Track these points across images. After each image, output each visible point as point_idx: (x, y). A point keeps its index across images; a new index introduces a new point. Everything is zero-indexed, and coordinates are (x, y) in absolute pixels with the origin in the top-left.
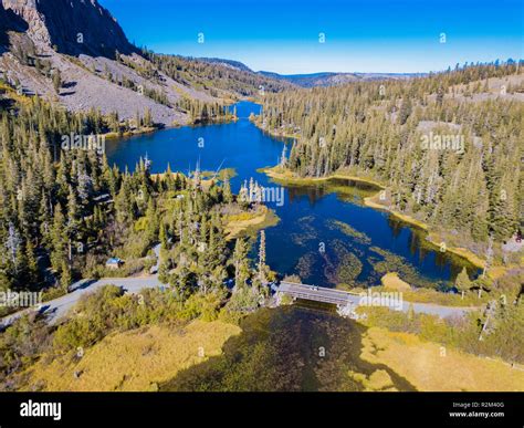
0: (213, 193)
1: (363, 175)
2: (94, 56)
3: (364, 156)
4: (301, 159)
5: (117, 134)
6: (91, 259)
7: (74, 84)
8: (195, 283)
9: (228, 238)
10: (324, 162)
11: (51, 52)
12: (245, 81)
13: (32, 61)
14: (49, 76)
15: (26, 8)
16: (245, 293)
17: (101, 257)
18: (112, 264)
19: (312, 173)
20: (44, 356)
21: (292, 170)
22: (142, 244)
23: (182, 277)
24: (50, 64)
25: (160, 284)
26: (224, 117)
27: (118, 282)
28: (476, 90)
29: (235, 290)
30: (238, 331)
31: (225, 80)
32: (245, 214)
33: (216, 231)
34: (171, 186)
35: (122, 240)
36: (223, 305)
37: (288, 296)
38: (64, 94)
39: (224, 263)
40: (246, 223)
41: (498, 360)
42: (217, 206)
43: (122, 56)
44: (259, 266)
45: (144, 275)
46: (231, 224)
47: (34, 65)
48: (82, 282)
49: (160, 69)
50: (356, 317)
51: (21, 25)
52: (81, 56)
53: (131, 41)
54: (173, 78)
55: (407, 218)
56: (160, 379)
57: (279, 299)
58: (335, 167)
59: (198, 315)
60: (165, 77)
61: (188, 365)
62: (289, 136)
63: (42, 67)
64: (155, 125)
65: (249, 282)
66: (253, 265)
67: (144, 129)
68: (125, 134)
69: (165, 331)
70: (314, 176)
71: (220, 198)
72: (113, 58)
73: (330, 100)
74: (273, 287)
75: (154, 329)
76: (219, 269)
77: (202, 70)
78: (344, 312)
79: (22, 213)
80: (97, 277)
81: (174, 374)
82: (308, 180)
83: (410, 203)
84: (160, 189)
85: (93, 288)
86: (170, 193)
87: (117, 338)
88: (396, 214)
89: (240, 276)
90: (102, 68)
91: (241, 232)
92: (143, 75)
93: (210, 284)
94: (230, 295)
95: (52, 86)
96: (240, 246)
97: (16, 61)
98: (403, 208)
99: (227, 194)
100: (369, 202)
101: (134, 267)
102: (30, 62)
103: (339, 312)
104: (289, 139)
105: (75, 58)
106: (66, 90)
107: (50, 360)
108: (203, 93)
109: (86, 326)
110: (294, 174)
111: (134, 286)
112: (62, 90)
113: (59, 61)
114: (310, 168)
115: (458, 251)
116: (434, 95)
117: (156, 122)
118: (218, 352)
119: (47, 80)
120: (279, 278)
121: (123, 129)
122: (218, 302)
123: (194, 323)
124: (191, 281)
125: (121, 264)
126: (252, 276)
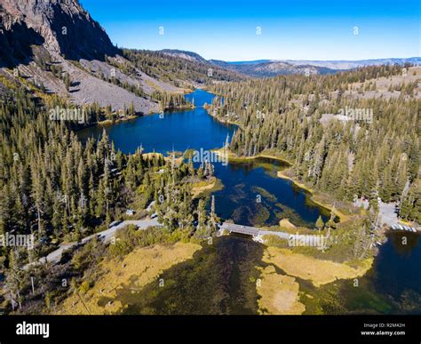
0: (183, 169)
1: (278, 155)
2: (90, 60)
3: (280, 142)
4: (239, 144)
5: (111, 121)
6: (118, 210)
7: (78, 83)
8: (177, 224)
9: (193, 197)
10: (253, 146)
11: (61, 59)
12: (199, 71)
13: (49, 67)
14: (61, 78)
15: (43, 27)
16: (204, 229)
17: (122, 209)
18: (130, 213)
19: (245, 153)
20: (105, 258)
21: (232, 152)
22: (144, 201)
23: (171, 220)
24: (61, 68)
25: (158, 224)
26: (185, 106)
27: (135, 223)
28: (367, 89)
29: (198, 227)
30: (200, 248)
31: (184, 71)
32: (202, 182)
33: (187, 194)
34: (155, 163)
35: (132, 199)
36: (192, 235)
37: (227, 231)
38: (72, 92)
39: (191, 212)
40: (203, 188)
41: (330, 262)
42: (185, 178)
43: (109, 58)
44: (211, 214)
45: (147, 219)
46: (194, 189)
47: (51, 71)
48: (114, 222)
49: (136, 66)
50: (262, 242)
51: (40, 40)
52: (81, 60)
53: (115, 45)
54: (146, 73)
55: (302, 186)
56: (164, 269)
57: (222, 232)
58: (261, 149)
59: (179, 240)
60: (140, 73)
61: (176, 263)
62: (232, 123)
63: (56, 72)
64: (136, 114)
65: (206, 223)
66: (208, 214)
67: (130, 117)
68: (117, 121)
69: (163, 248)
70: (247, 155)
71: (187, 173)
72: (103, 60)
73: (263, 93)
74: (219, 226)
75: (157, 246)
76: (190, 216)
77: (168, 65)
78: (256, 239)
79: (80, 184)
80: (122, 220)
81: (170, 266)
82: (243, 158)
83: (305, 176)
84: (149, 165)
85: (121, 226)
86: (155, 168)
87: (139, 250)
88: (296, 183)
89: (201, 219)
90: (96, 69)
91: (201, 194)
92: (125, 73)
93: (185, 224)
94: (195, 230)
95: (64, 86)
96: (201, 204)
97: (39, 68)
98: (300, 179)
99: (191, 169)
100: (280, 175)
101: (142, 214)
102: (48, 68)
103: (254, 239)
104: (232, 125)
105: (77, 63)
106: (73, 88)
107: (109, 260)
108: (168, 84)
109: (123, 244)
110: (234, 154)
111: (144, 224)
112: (71, 88)
113: (67, 66)
114: (244, 150)
115: (327, 206)
116: (337, 91)
117: (137, 111)
118: (190, 257)
119: (60, 81)
120: (222, 221)
121: (115, 117)
122: (189, 233)
123: (177, 243)
124: (175, 222)
125: (134, 213)
126: (207, 220)
